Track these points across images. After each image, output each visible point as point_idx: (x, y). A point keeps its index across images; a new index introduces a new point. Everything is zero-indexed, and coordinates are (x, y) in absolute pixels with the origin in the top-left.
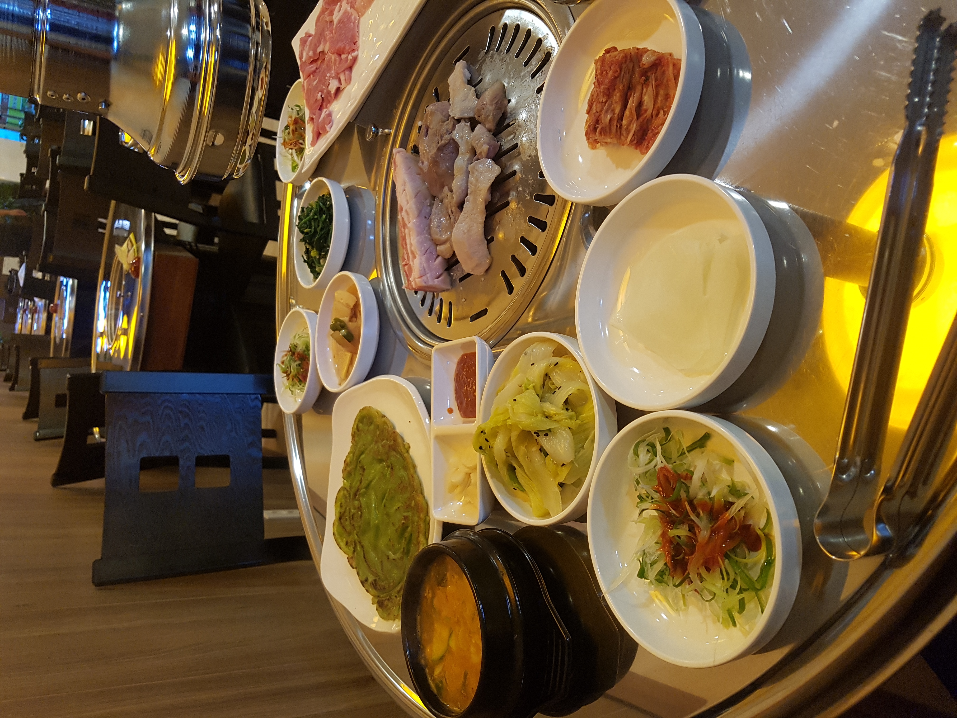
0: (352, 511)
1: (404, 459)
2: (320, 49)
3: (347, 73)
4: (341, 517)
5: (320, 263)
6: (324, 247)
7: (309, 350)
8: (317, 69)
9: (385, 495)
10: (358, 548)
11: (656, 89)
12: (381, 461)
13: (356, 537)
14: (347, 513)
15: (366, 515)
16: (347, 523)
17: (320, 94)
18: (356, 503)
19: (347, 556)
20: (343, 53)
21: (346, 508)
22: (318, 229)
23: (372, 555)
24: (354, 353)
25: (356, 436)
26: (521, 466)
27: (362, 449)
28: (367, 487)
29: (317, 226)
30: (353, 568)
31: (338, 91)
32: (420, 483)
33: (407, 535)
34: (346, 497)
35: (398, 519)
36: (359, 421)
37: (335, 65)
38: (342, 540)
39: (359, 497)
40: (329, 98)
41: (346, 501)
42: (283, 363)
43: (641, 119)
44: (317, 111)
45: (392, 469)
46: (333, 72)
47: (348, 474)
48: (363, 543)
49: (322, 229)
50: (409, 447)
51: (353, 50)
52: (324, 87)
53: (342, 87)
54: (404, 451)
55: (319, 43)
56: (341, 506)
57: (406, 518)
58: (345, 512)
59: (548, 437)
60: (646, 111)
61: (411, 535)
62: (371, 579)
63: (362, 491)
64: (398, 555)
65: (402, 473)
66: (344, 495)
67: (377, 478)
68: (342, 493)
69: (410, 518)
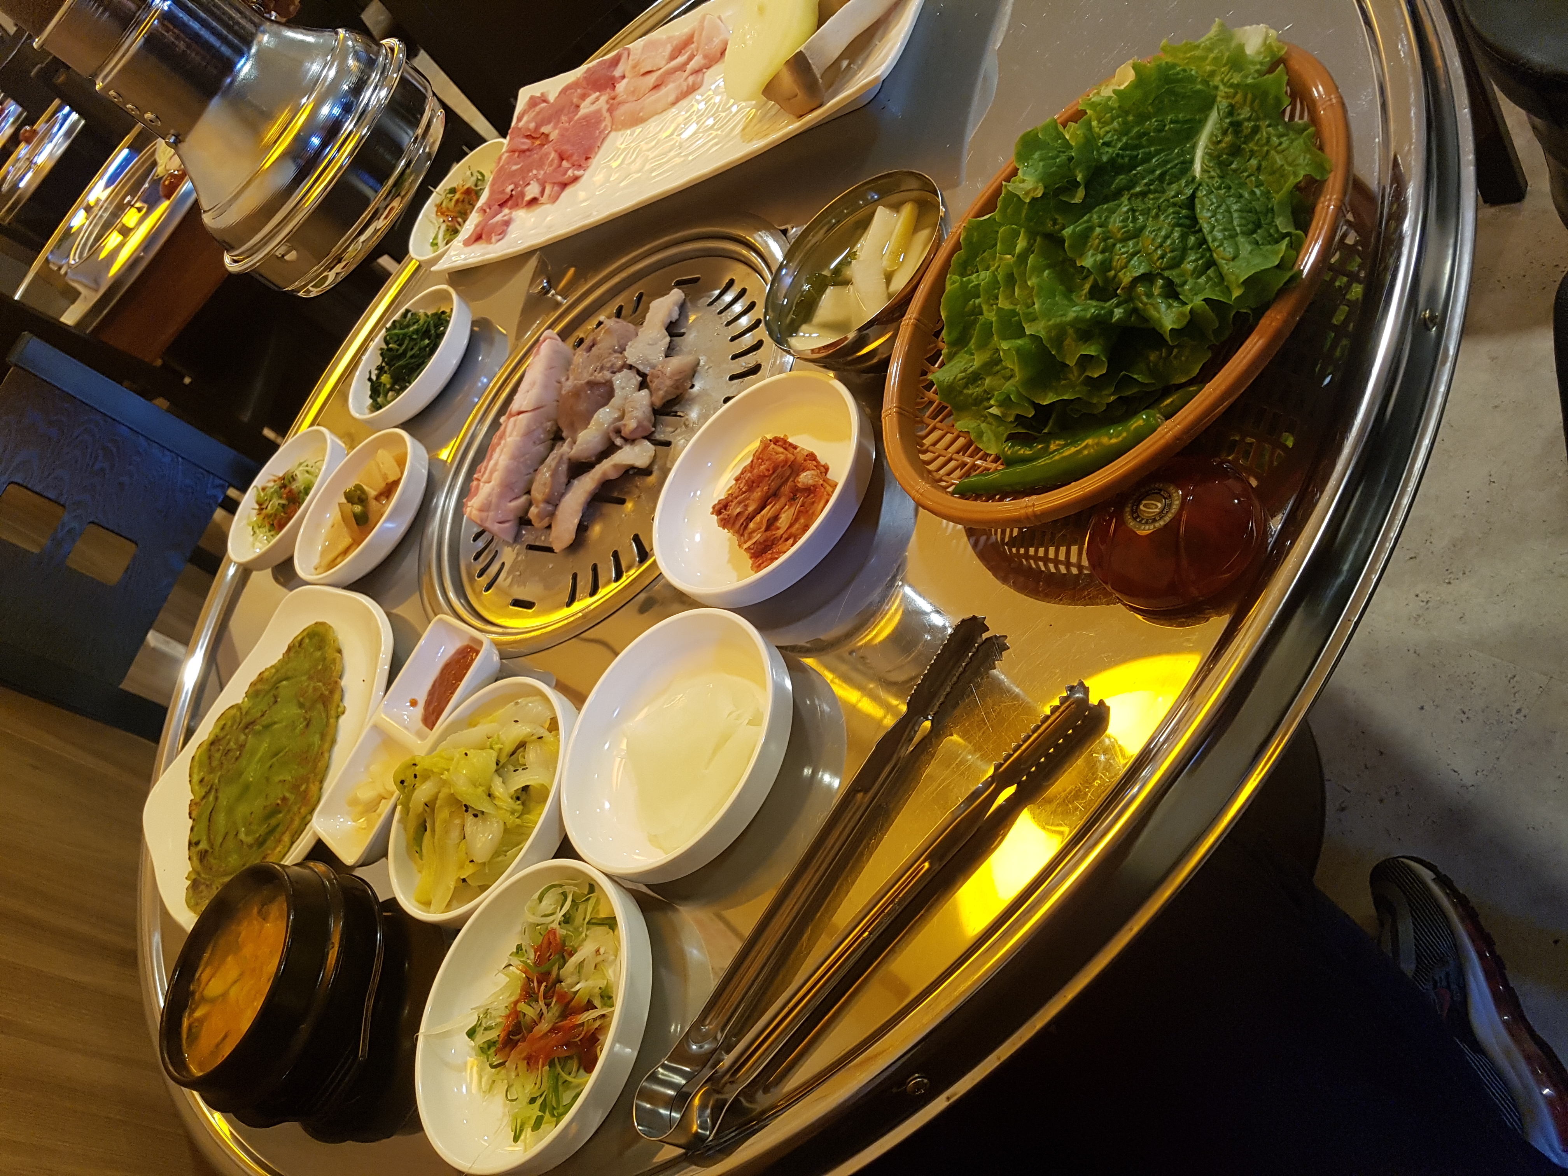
0: (232, 744)
1: (327, 724)
2: (545, 129)
3: (556, 188)
4: (214, 742)
5: (386, 396)
6: (404, 380)
7: (307, 494)
8: (528, 150)
9: (279, 753)
10: (211, 797)
11: (797, 515)
12: (301, 706)
13: (216, 781)
14: (224, 742)
15: (243, 762)
16: (218, 755)
17: (511, 187)
18: (243, 737)
19: (192, 797)
20: (567, 160)
21: (227, 735)
22: (409, 354)
23: (221, 819)
24: (357, 542)
25: (293, 651)
26: (433, 831)
27: (289, 674)
28: (267, 727)
29: (410, 346)
30: (190, 818)
31: (534, 201)
32: (327, 767)
33: (273, 822)
34: (235, 721)
35: (276, 794)
36: (308, 634)
37: (550, 165)
38: (199, 773)
39: (249, 732)
40: (520, 201)
41: (232, 726)
42: (264, 489)
43: (769, 533)
44: (496, 207)
45: (307, 725)
46: (542, 172)
47: (255, 692)
48: (220, 795)
49: (412, 357)
50: (343, 713)
51: (580, 166)
52: (521, 183)
53: (542, 200)
54: (333, 713)
55: (549, 122)
56: (222, 729)
57: (284, 799)
58: (224, 738)
59: (475, 819)
60: (778, 528)
61: (278, 825)
62: (203, 846)
63: (258, 727)
64: (249, 840)
65: (316, 739)
66: (234, 717)
67: (284, 724)
68: (234, 711)
69: (290, 802)
